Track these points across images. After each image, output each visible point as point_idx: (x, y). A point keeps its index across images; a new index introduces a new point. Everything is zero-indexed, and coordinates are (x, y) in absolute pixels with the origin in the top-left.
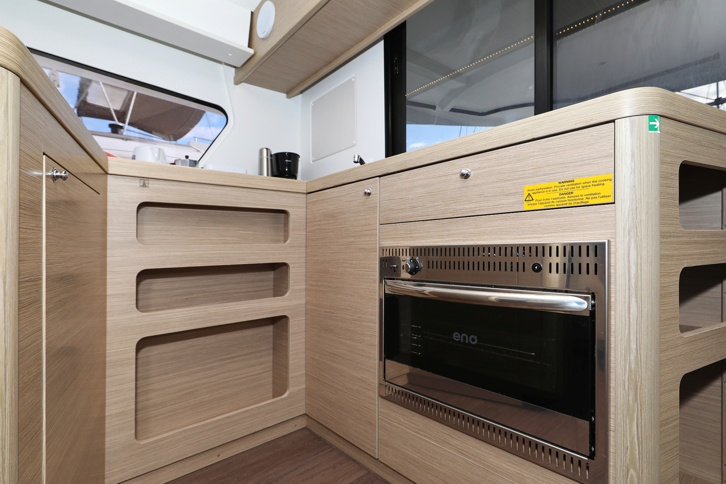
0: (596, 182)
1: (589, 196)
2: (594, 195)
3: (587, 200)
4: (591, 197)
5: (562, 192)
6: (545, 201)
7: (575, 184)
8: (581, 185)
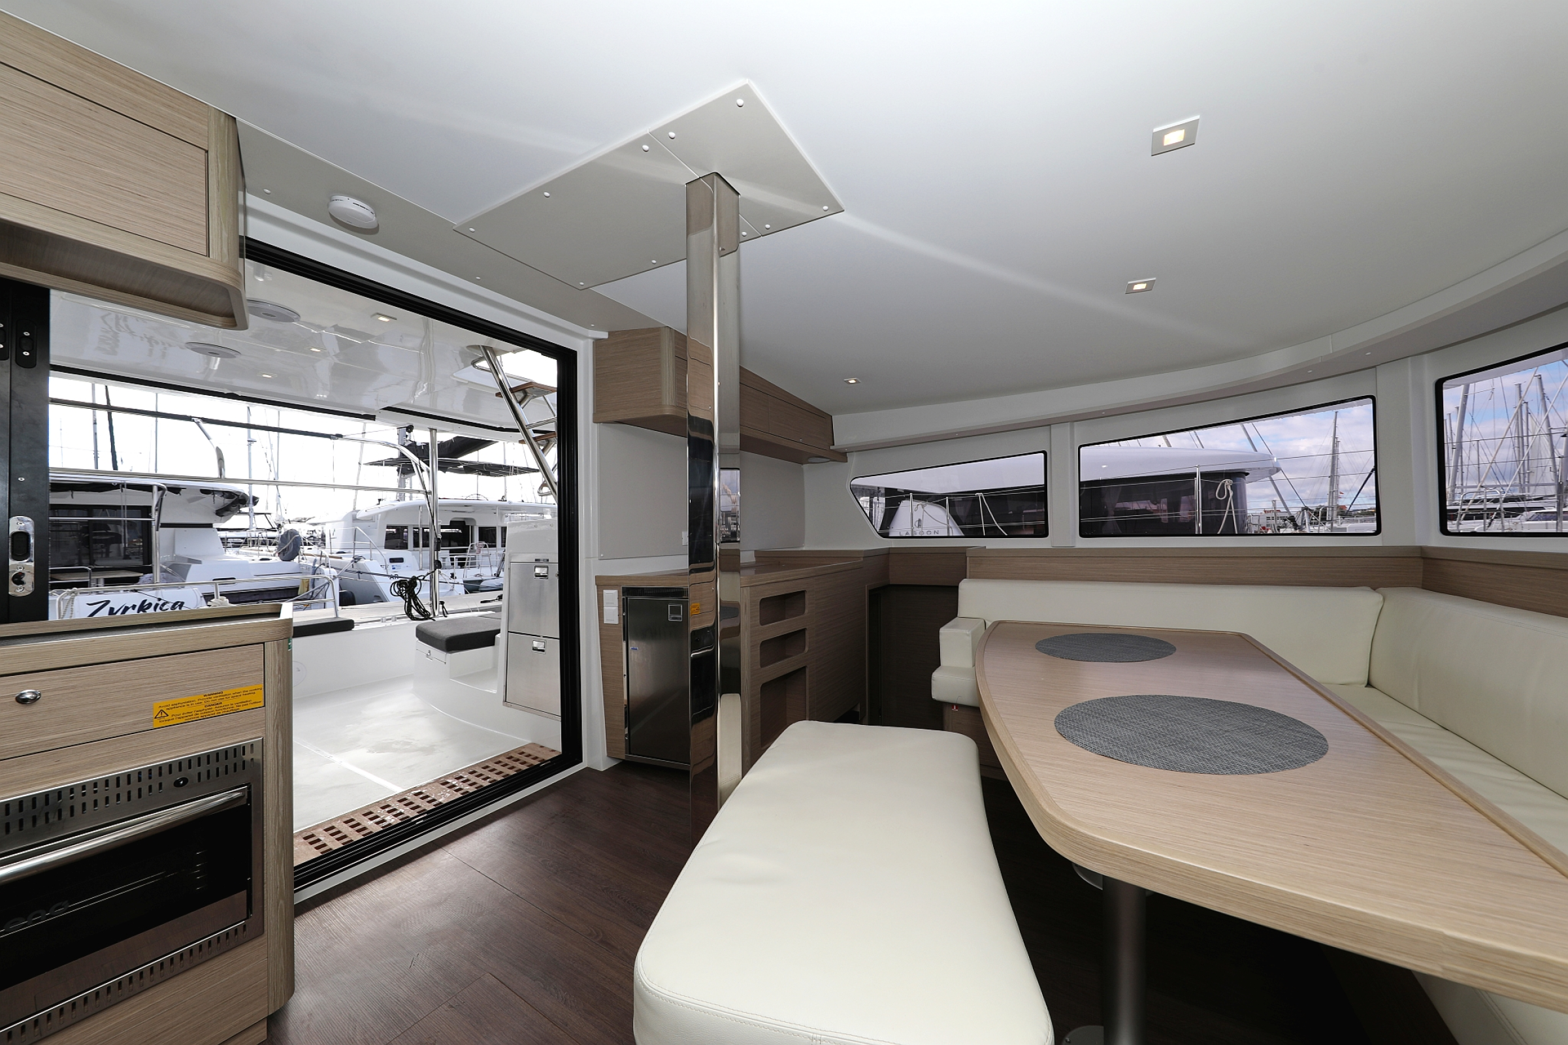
0: (247, 691)
1: (239, 704)
2: (245, 703)
3: (238, 708)
4: (241, 704)
5: (207, 704)
6: (185, 715)
7: (224, 696)
8: (230, 696)
